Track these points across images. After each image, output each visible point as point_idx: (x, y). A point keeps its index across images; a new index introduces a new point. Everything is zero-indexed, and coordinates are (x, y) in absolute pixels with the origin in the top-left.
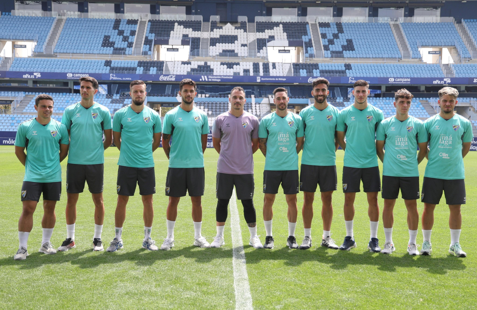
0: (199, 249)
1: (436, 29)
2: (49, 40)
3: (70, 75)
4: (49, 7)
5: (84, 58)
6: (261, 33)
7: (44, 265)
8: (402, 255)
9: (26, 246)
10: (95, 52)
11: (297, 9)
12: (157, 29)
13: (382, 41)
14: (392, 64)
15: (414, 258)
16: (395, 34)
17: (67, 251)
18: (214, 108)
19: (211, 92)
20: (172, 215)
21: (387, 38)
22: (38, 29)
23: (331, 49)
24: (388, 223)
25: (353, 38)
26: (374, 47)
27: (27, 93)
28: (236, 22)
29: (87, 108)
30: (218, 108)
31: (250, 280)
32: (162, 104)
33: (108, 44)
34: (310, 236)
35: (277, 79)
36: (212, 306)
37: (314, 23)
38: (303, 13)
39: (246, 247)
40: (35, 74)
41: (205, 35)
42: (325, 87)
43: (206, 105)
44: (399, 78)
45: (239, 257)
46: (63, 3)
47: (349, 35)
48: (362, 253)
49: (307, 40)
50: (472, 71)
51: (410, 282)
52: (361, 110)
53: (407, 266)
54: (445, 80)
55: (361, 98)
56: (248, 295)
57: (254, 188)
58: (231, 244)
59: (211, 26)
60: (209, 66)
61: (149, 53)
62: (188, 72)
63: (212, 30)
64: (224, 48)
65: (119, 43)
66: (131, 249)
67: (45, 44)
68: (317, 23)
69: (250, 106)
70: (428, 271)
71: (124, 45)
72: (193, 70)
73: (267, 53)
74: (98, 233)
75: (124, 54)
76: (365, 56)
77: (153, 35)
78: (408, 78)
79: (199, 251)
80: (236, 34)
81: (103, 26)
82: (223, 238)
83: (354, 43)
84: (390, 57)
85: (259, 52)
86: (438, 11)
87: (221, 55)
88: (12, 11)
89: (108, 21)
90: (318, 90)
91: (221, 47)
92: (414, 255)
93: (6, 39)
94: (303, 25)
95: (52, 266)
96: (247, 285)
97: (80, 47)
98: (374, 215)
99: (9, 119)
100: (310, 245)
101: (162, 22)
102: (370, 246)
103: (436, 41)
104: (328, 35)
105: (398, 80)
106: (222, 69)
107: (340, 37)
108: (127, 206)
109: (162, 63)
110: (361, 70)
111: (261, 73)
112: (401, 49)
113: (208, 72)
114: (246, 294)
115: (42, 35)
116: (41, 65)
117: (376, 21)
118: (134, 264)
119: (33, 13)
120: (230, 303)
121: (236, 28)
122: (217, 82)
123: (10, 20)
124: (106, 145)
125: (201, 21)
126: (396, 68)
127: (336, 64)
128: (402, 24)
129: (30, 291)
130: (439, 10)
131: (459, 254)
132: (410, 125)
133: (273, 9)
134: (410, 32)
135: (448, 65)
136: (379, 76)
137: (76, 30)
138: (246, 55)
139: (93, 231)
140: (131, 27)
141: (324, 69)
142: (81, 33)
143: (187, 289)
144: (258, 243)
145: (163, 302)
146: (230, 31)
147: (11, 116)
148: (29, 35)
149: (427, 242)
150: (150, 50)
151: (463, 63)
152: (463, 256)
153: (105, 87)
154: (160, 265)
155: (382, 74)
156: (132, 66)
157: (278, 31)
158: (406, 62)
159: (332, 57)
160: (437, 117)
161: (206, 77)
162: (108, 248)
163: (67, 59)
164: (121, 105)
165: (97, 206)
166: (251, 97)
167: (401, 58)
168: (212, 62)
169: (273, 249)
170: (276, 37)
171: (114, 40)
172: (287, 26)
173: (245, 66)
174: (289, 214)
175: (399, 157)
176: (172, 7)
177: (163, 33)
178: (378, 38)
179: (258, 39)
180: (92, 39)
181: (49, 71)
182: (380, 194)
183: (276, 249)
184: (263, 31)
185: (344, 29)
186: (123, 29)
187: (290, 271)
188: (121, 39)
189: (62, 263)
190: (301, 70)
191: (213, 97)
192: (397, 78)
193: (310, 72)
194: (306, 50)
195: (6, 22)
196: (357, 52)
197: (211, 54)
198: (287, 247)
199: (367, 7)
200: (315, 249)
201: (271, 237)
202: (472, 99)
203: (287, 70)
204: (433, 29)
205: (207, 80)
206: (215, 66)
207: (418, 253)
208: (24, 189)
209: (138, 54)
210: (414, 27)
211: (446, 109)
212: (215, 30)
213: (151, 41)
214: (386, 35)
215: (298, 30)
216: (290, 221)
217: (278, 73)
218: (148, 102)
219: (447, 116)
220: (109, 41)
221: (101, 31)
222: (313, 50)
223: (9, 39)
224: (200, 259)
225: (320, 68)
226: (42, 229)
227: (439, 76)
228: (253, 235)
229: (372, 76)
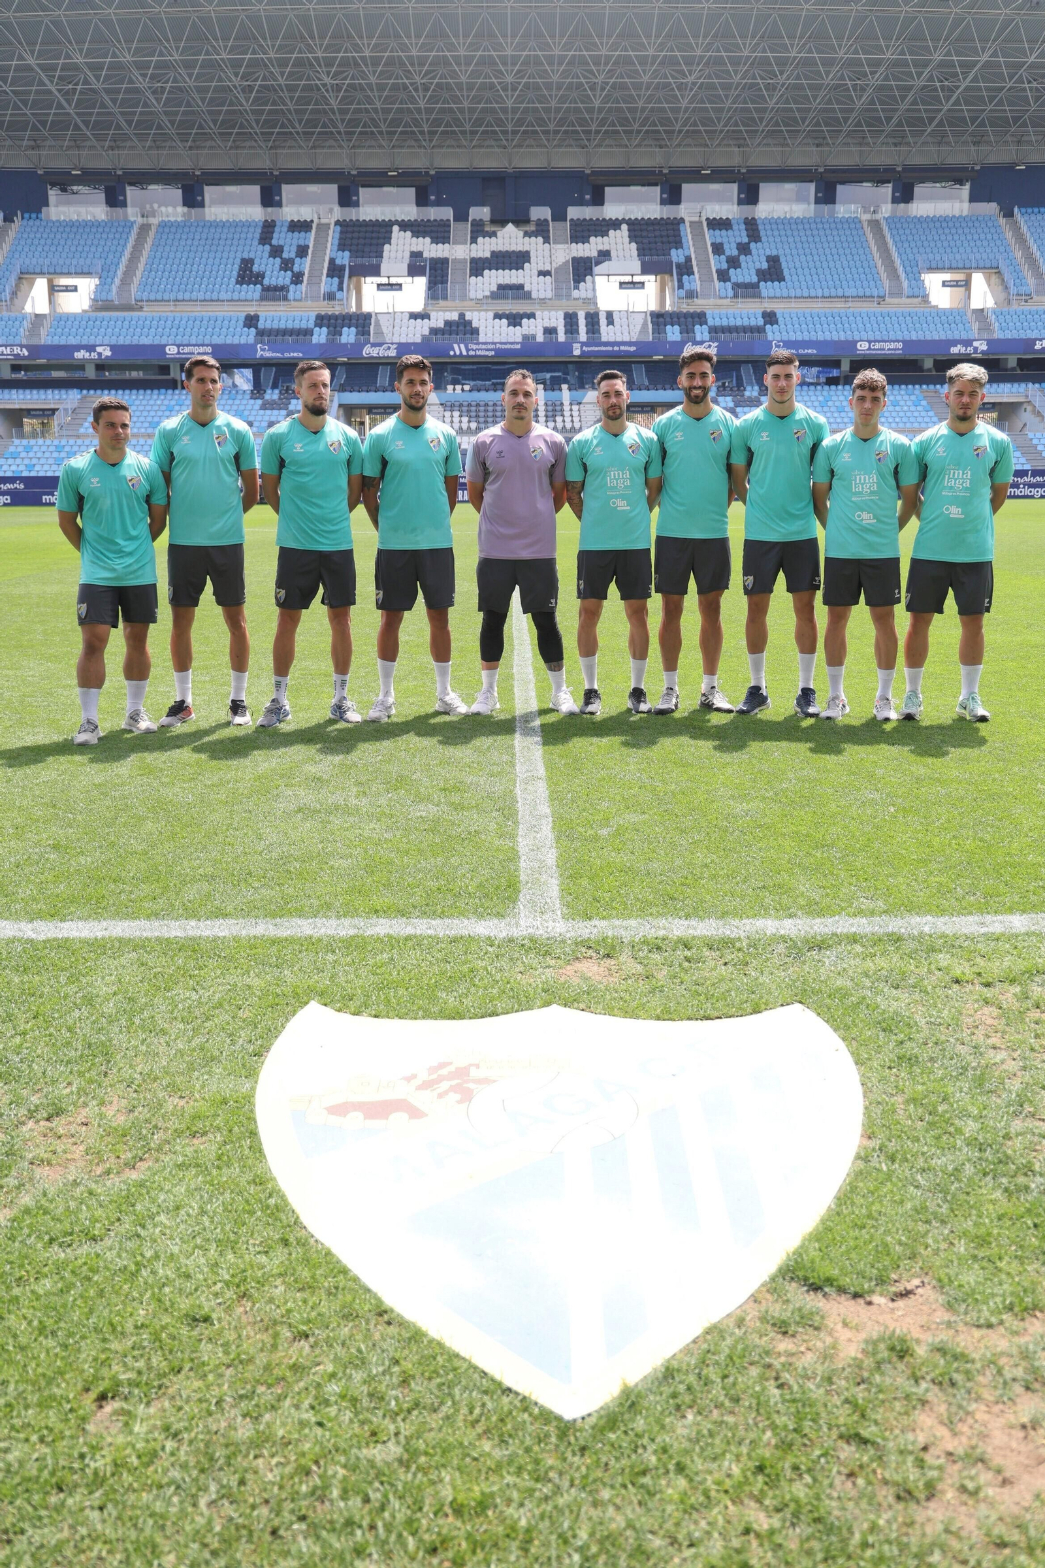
0: (447, 718)
1: (960, 231)
2: (125, 273)
3: (171, 350)
4: (121, 198)
5: (198, 311)
6: (580, 245)
7: (133, 757)
8: (863, 721)
9: (96, 717)
10: (223, 296)
11: (658, 189)
12: (355, 242)
13: (843, 258)
14: (865, 310)
15: (885, 726)
16: (872, 243)
17: (180, 728)
18: (482, 414)
19: (474, 380)
20: (388, 649)
21: (854, 251)
22: (100, 249)
23: (734, 279)
24: (836, 656)
25: (781, 252)
26: (827, 272)
27: (85, 392)
28: (527, 221)
29: (204, 425)
30: (490, 414)
31: (549, 779)
32: (371, 409)
33: (250, 279)
34: (677, 688)
35: (616, 348)
36: (469, 833)
37: (697, 219)
38: (673, 196)
39: (543, 712)
40: (99, 349)
41: (458, 251)
42: (707, 367)
43: (465, 409)
44: (879, 341)
45: (528, 732)
46: (150, 187)
47: (773, 246)
48: (781, 718)
49: (682, 260)
50: (1032, 324)
51: (872, 776)
52: (782, 418)
53: (871, 743)
54: (976, 344)
55: (782, 391)
56: (545, 809)
57: (557, 589)
58: (513, 707)
59: (472, 232)
60: (470, 322)
61: (339, 295)
62: (424, 337)
63: (474, 240)
64: (501, 281)
65: (275, 276)
66: (307, 721)
67: (117, 281)
68: (703, 219)
69: (558, 408)
70: (912, 752)
71: (285, 278)
72: (434, 331)
73: (594, 290)
74: (238, 689)
75: (286, 299)
76: (806, 294)
77: (347, 254)
78: (898, 341)
79: (445, 723)
80: (526, 248)
81: (237, 236)
82: (496, 694)
83: (784, 265)
84: (861, 294)
85: (576, 288)
86: (965, 190)
87: (494, 296)
88: (44, 209)
89: (247, 225)
90: (692, 376)
91: (493, 278)
92: (887, 720)
93: (34, 273)
94: (672, 224)
95: (149, 757)
96: (542, 789)
97: (190, 286)
98: (806, 642)
99: (52, 448)
100: (676, 706)
101: (365, 224)
102: (799, 704)
103: (958, 256)
104: (726, 246)
105: (877, 346)
106: (497, 328)
107: (754, 251)
108: (298, 630)
109: (368, 317)
110: (797, 326)
111: (583, 336)
112: (884, 276)
113: (468, 336)
114: (540, 808)
115: (109, 262)
116: (110, 330)
117: (832, 213)
118: (314, 751)
119: (87, 213)
120: (506, 826)
121: (526, 234)
122: (487, 356)
123: (41, 230)
124: (248, 502)
125: (449, 220)
126: (873, 318)
127: (745, 311)
128: (886, 219)
129: (108, 808)
130: (968, 186)
131: (975, 716)
132: (883, 449)
133: (607, 189)
134: (904, 238)
135: (982, 310)
136: (835, 338)
137: (181, 248)
138: (549, 294)
139: (229, 686)
140: (298, 238)
141: (718, 323)
142: (192, 255)
143: (421, 801)
144: (568, 703)
145: (372, 826)
146: (513, 241)
147: (56, 442)
148: (82, 261)
149: (914, 693)
150: (340, 288)
151: (1015, 306)
152: (983, 719)
153: (248, 373)
154: (367, 753)
155: (842, 333)
156: (304, 326)
157: (619, 240)
158: (895, 305)
159: (736, 296)
160: (942, 429)
161: (462, 346)
162: (260, 720)
163: (164, 314)
164: (284, 412)
165: (233, 634)
166: (561, 390)
167: (883, 298)
168: (476, 313)
169: (599, 716)
170: (613, 254)
171: (262, 268)
172: (637, 227)
173: (546, 320)
174: (632, 642)
175: (859, 516)
176: (385, 189)
177: (367, 249)
178: (834, 251)
179: (574, 259)
180: (215, 268)
181: (127, 342)
182: (819, 595)
183: (605, 716)
184: (584, 240)
185: (762, 233)
186: (281, 243)
187: (631, 760)
188: (277, 266)
189: (169, 750)
190: (669, 327)
191: (479, 391)
192: (875, 341)
193: (687, 331)
194: (680, 281)
195: (32, 236)
196: (790, 283)
197: (472, 295)
198: (629, 711)
199: (811, 181)
200: (686, 714)
201: (596, 691)
202: (1030, 385)
203: (638, 328)
204: (954, 231)
205: (464, 353)
206: (483, 321)
207: (894, 715)
208: (81, 600)
209: (315, 298)
210: (912, 226)
211: (961, 412)
212: (480, 240)
213: (342, 268)
214: (852, 245)
215: (662, 236)
216: (634, 657)
217: (619, 334)
218: (340, 406)
219: (963, 426)
220: (251, 271)
221: (234, 248)
222: (695, 282)
223: (42, 274)
224: (448, 738)
225: (710, 322)
226: (126, 683)
227: (964, 336)
228: (559, 688)
229: (821, 337)
